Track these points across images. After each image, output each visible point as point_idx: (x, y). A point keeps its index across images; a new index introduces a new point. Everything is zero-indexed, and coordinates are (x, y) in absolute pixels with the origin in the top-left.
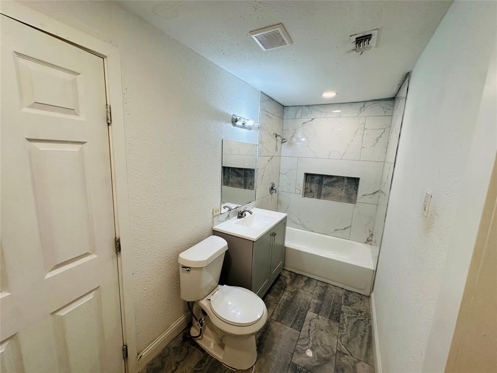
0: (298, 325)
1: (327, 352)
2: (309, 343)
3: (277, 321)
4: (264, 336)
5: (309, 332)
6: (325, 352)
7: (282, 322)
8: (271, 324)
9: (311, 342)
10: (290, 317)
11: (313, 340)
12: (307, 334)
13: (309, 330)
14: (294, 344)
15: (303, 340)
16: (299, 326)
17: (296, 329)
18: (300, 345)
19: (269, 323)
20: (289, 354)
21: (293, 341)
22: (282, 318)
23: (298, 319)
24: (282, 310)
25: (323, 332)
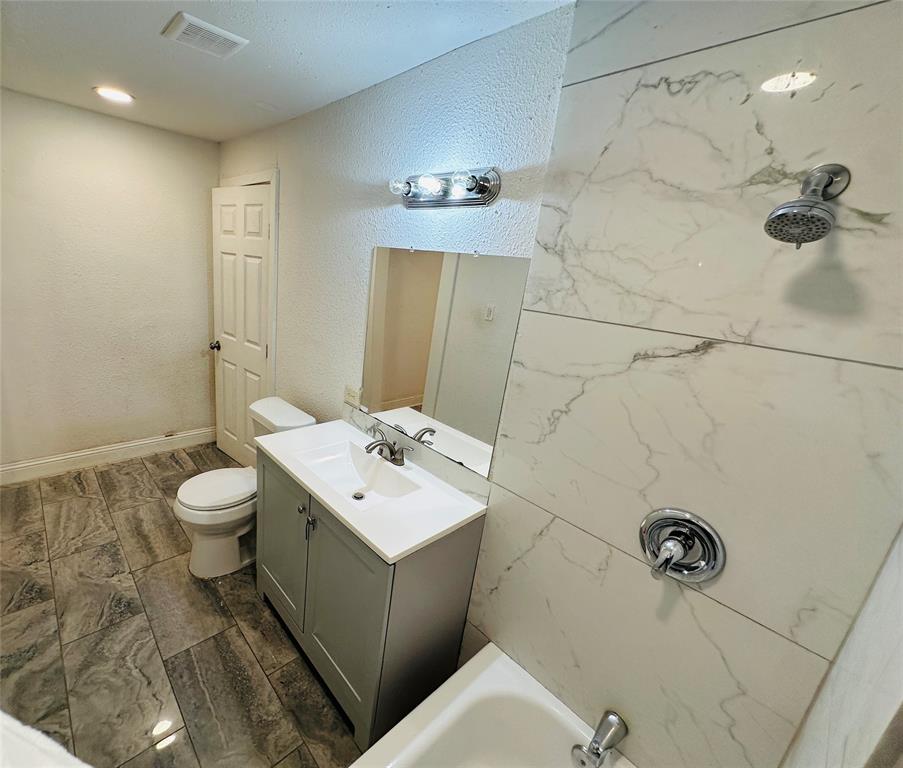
0: (179, 670)
1: (89, 681)
2: (134, 661)
3: (221, 633)
4: (213, 599)
5: (148, 678)
6: (93, 678)
7: (212, 640)
8: (223, 619)
9: (132, 666)
10: (207, 665)
11: (130, 674)
12: (149, 671)
13: (149, 683)
14: (158, 634)
15: (147, 655)
16: (174, 669)
17: (176, 657)
18: (147, 642)
19: (226, 616)
20: (155, 616)
21: (164, 636)
22: (217, 646)
23: (190, 679)
24: (236, 659)
25: (117, 713)
